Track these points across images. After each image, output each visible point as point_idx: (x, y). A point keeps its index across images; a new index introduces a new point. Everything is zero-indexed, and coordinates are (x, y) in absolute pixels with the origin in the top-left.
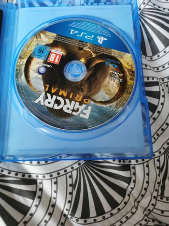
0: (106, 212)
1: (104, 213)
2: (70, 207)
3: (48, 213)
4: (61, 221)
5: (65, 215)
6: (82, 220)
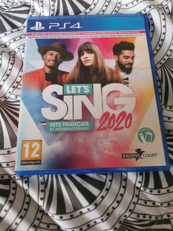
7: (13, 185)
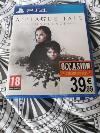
0: (43, 114)
1: (42, 115)
2: (22, 113)
3: (10, 117)
4: (18, 121)
5: (21, 118)
6: (29, 120)
7: (4, 103)
